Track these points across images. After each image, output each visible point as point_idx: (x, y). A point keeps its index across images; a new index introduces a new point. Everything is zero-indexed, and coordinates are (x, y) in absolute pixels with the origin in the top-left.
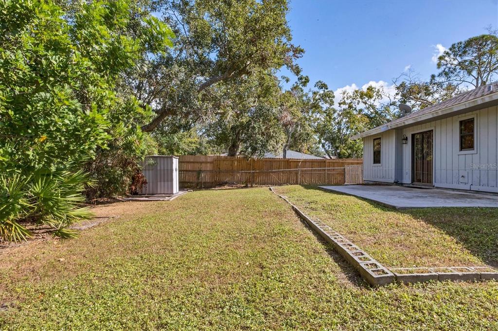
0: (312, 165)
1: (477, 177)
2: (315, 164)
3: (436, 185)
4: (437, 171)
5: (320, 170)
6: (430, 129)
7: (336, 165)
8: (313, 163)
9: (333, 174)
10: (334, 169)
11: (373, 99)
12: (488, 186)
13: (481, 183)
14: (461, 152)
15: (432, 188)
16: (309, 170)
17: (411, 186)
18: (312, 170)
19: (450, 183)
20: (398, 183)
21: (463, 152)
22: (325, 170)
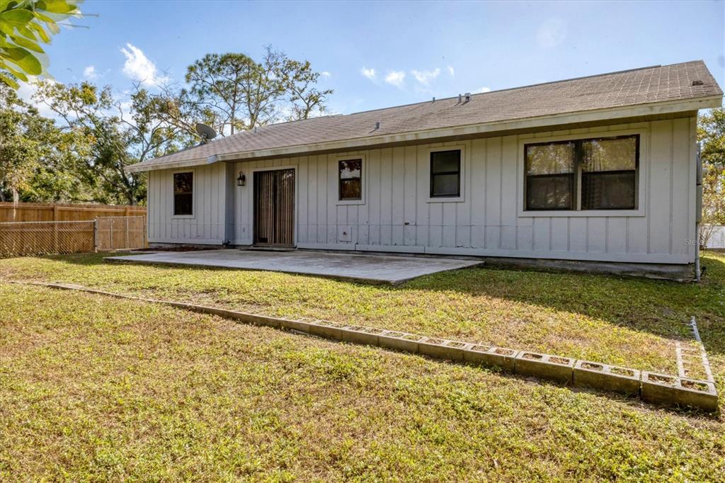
0: (23, 215)
1: (366, 235)
2: (31, 213)
3: (300, 245)
4: (300, 227)
5: (43, 226)
6: (291, 167)
7: (75, 215)
8: (27, 212)
9: (70, 233)
10: (71, 224)
11: (95, 106)
12: (380, 244)
13: (370, 241)
14: (341, 201)
15: (292, 249)
16: (17, 227)
17: (252, 248)
18: (23, 227)
19: (322, 242)
20: (229, 245)
21: (344, 202)
22: (53, 226)
